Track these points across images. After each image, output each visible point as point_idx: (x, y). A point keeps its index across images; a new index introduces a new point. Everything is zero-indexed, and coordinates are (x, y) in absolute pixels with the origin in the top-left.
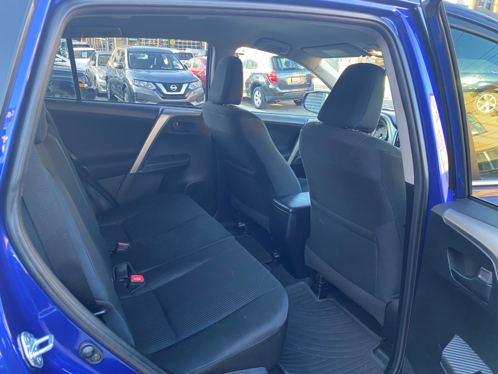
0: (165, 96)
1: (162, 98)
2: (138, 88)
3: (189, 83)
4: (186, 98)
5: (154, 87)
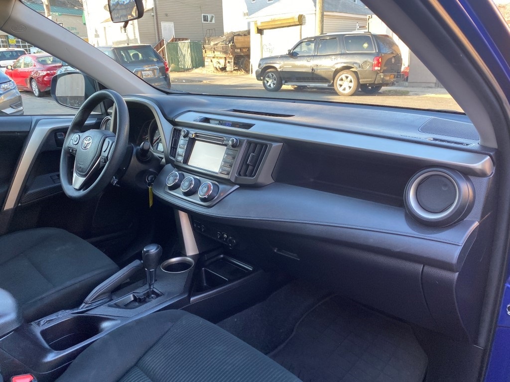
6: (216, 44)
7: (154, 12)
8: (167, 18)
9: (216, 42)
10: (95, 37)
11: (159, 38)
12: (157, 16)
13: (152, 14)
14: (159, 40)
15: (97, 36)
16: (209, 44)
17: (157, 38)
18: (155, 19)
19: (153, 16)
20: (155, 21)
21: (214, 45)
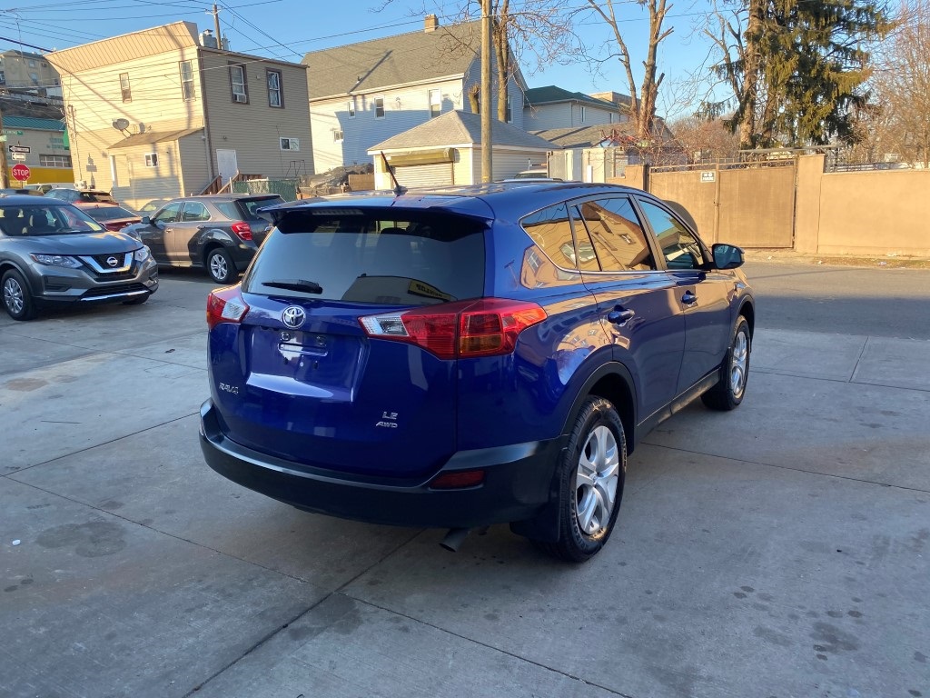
0: (101, 277)
1: (97, 280)
2: (45, 267)
3: (134, 251)
4: (135, 277)
5: (79, 264)
6: (320, 186)
7: (206, 134)
8: (226, 142)
9: (319, 183)
10: (88, 170)
11: (213, 174)
12: (209, 141)
13: (203, 137)
14: (214, 177)
15: (92, 168)
16: (308, 185)
17: (210, 173)
18: (207, 145)
19: (204, 140)
20: (208, 148)
21: (316, 187)
